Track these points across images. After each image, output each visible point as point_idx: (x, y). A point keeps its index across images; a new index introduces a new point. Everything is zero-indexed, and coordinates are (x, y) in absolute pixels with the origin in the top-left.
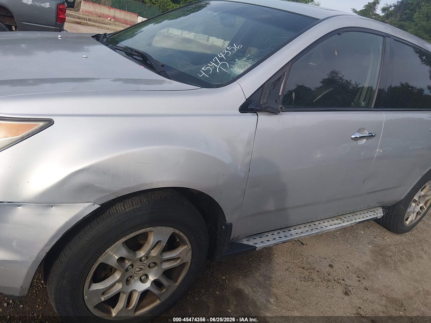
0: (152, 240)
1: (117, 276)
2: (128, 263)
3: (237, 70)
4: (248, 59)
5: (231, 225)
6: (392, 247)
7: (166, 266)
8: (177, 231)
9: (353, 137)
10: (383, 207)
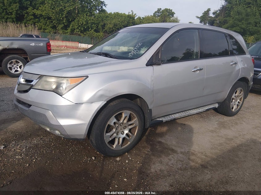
0: (124, 116)
1: (114, 130)
2: (117, 125)
3: (142, 52)
4: (145, 47)
5: (151, 110)
6: (228, 122)
7: (130, 127)
8: (132, 112)
9: (193, 70)
10: (218, 103)
